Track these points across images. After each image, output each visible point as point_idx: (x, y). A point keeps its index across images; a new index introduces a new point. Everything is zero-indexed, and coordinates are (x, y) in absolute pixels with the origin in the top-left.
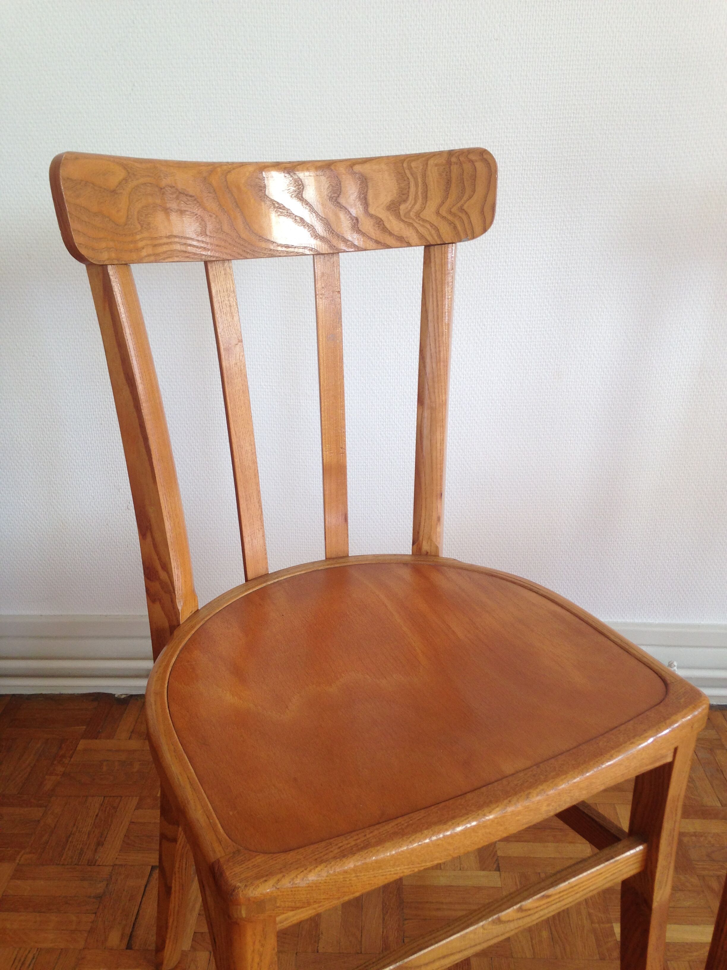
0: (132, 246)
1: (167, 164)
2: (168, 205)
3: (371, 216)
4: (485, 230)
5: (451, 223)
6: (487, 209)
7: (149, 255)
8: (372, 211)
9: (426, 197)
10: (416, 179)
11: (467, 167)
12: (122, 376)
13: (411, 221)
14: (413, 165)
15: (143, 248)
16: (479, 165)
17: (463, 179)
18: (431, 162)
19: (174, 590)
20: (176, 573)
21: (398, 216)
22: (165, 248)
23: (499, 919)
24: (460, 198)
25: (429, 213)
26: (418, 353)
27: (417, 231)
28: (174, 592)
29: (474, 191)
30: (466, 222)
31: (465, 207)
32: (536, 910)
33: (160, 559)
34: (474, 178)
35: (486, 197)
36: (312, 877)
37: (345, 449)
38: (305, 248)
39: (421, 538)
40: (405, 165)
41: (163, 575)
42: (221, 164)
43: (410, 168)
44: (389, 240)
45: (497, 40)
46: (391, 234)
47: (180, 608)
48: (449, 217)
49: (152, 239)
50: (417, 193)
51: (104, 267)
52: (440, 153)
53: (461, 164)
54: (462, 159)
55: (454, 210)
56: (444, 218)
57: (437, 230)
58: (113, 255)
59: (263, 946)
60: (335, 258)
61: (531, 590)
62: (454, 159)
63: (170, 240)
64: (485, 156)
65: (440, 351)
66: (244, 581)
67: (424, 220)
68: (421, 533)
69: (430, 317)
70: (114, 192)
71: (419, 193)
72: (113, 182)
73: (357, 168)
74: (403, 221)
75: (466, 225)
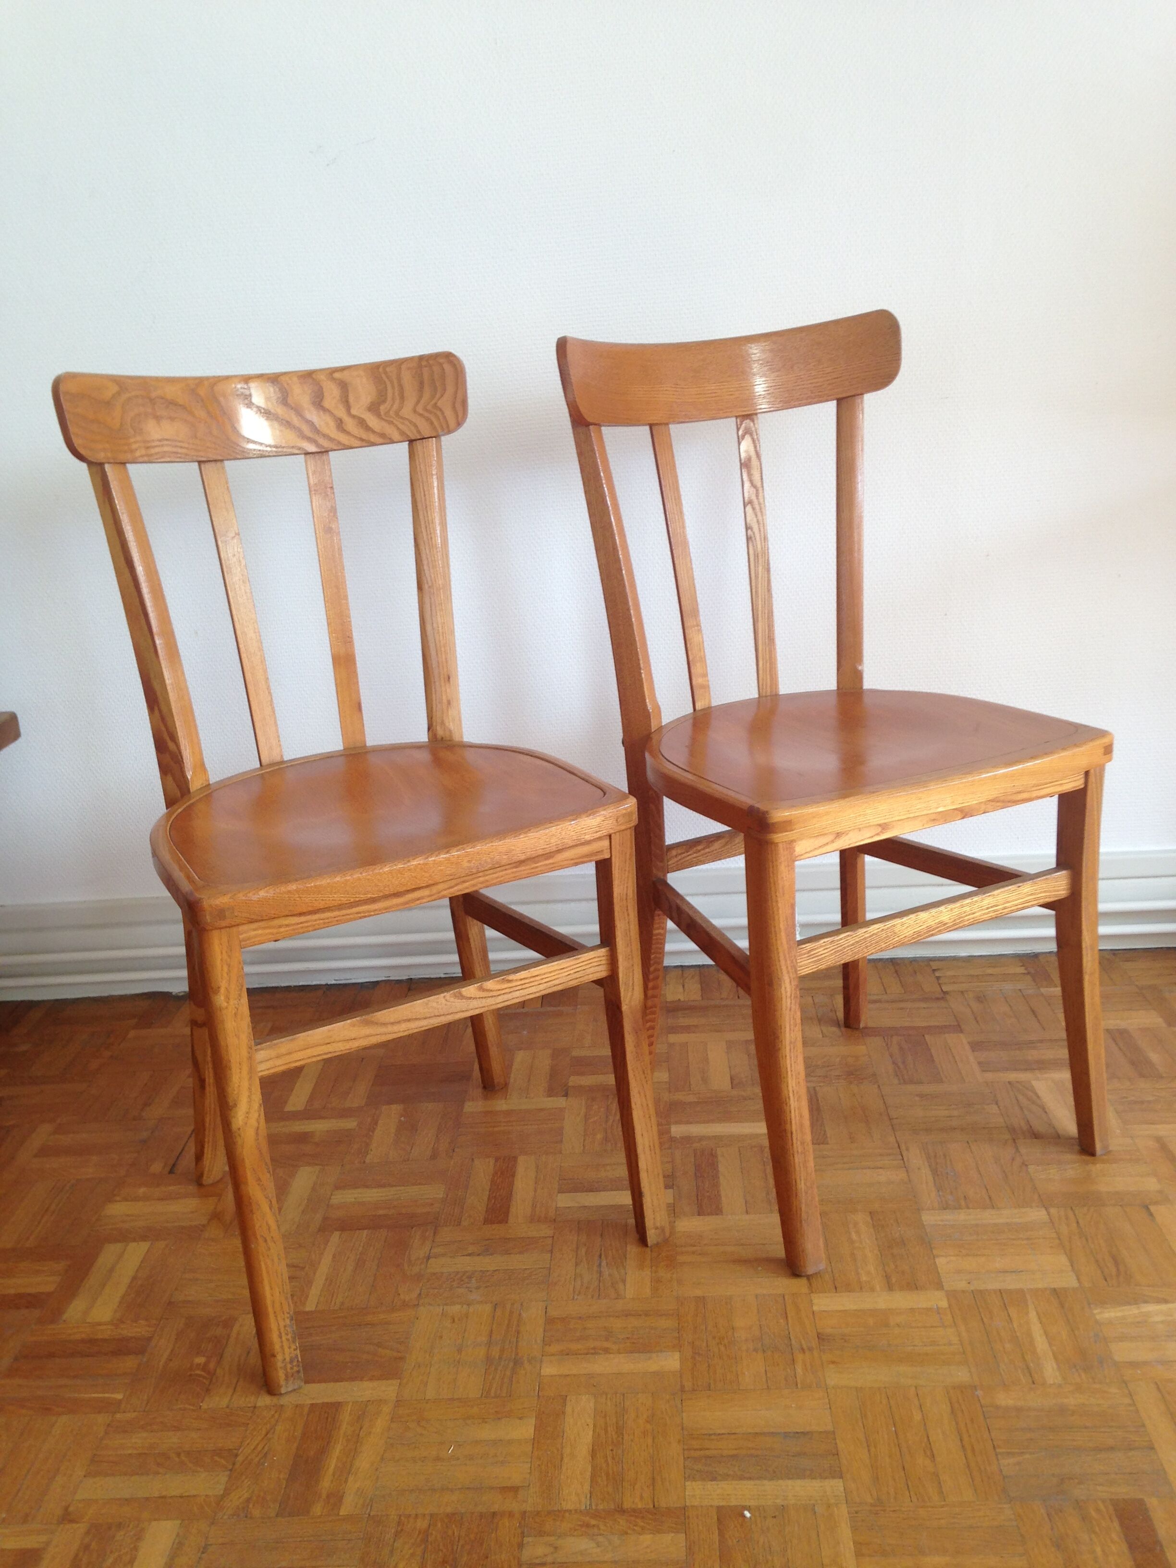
0: (126, 448)
1: (157, 379)
2: (158, 414)
3: (354, 417)
4: (459, 424)
5: (428, 419)
6: (458, 406)
7: (142, 456)
8: (354, 412)
9: (402, 398)
10: (392, 382)
11: (436, 369)
12: (122, 559)
13: (392, 419)
14: (388, 369)
15: (137, 450)
16: (447, 367)
17: (433, 380)
18: (404, 367)
19: (182, 758)
20: (184, 743)
21: (379, 415)
22: (157, 450)
23: (460, 993)
24: (433, 397)
25: (407, 411)
26: (412, 541)
27: (398, 429)
28: (183, 761)
29: (445, 390)
30: (441, 418)
31: (439, 404)
32: (499, 993)
33: (167, 729)
34: (443, 376)
35: (456, 393)
36: (262, 893)
37: (352, 638)
38: (293, 447)
39: (434, 724)
40: (381, 370)
41: (171, 745)
42: (208, 378)
43: (386, 373)
44: (373, 438)
45: (511, 250)
46: (374, 432)
47: (189, 777)
48: (426, 414)
49: (145, 442)
50: (393, 394)
51: (101, 465)
52: (411, 359)
53: (430, 366)
54: (431, 362)
55: (429, 407)
56: (421, 415)
57: (416, 426)
58: (109, 455)
59: (229, 957)
60: (324, 457)
61: (527, 754)
62: (424, 363)
63: (162, 443)
64: (451, 358)
65: (431, 538)
66: (258, 766)
67: (402, 418)
68: (434, 718)
69: (420, 507)
70: (108, 403)
71: (396, 394)
72: (108, 395)
73: (337, 375)
74: (383, 419)
75: (442, 420)
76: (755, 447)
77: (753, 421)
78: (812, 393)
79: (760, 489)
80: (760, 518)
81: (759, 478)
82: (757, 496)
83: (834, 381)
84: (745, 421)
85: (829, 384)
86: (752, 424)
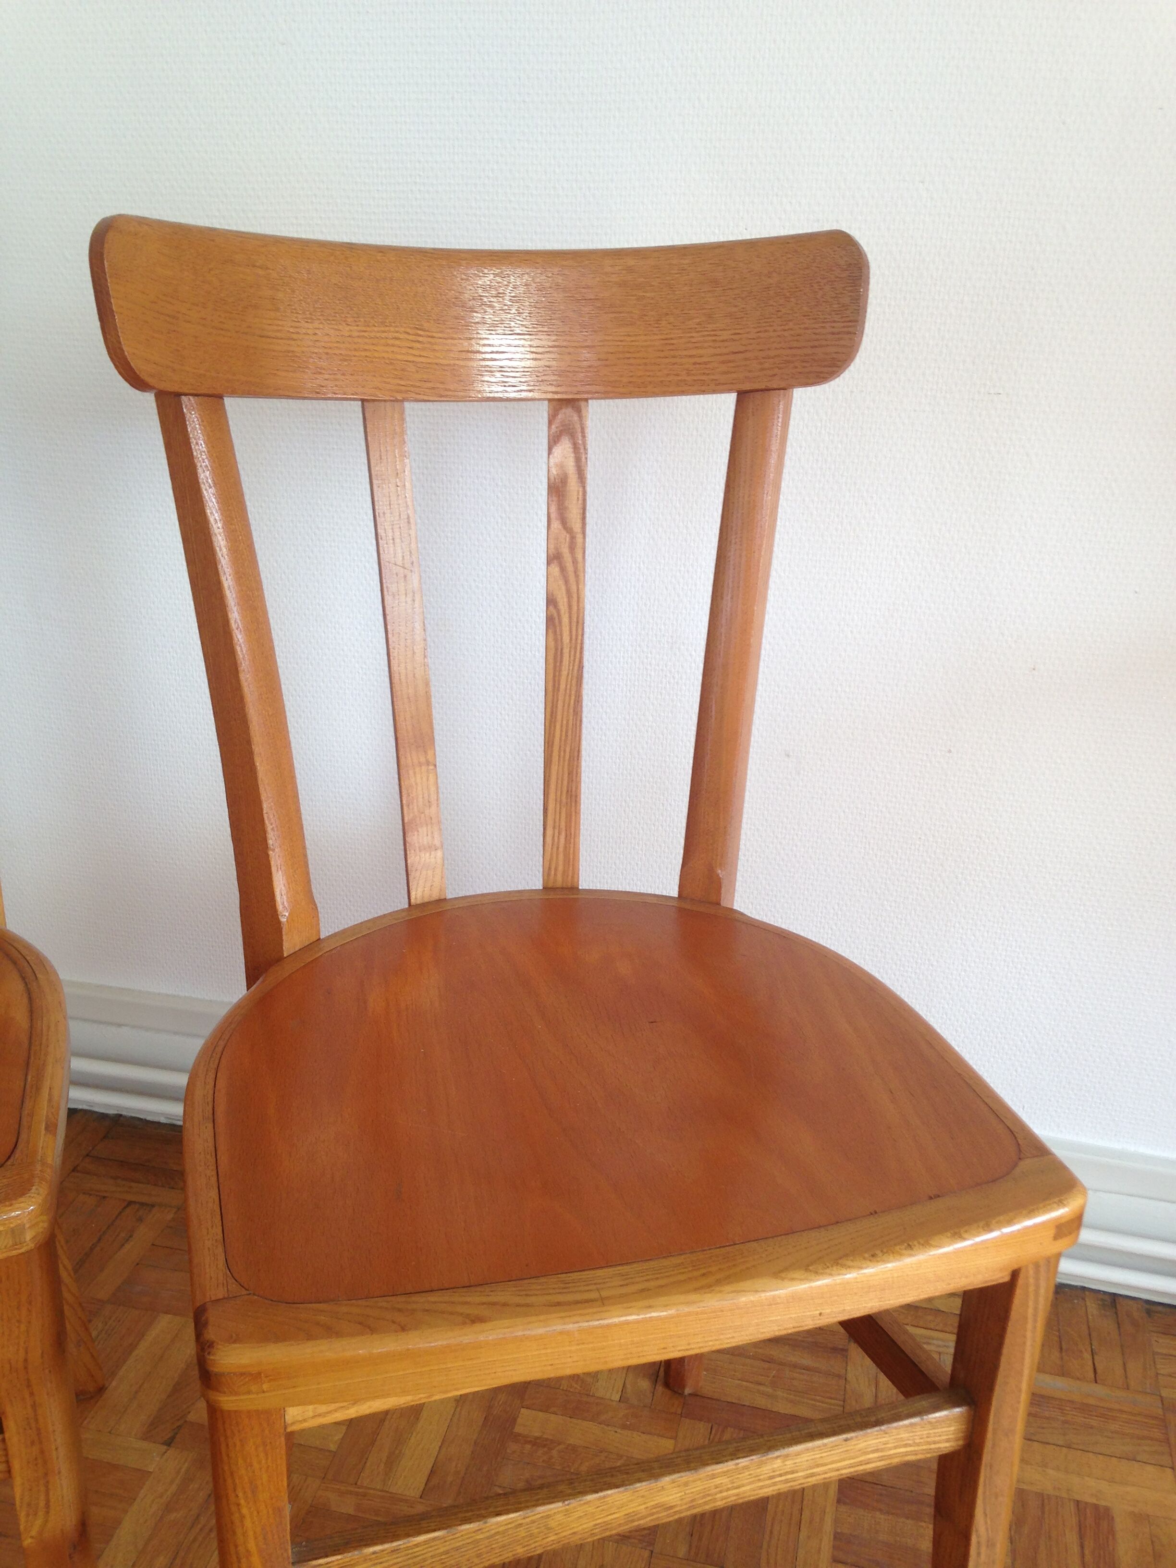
76: (578, 460)
77: (579, 411)
78: (688, 375)
79: (579, 537)
80: (574, 588)
81: (579, 517)
82: (572, 548)
83: (731, 357)
84: (564, 410)
85: (723, 362)
86: (576, 418)
